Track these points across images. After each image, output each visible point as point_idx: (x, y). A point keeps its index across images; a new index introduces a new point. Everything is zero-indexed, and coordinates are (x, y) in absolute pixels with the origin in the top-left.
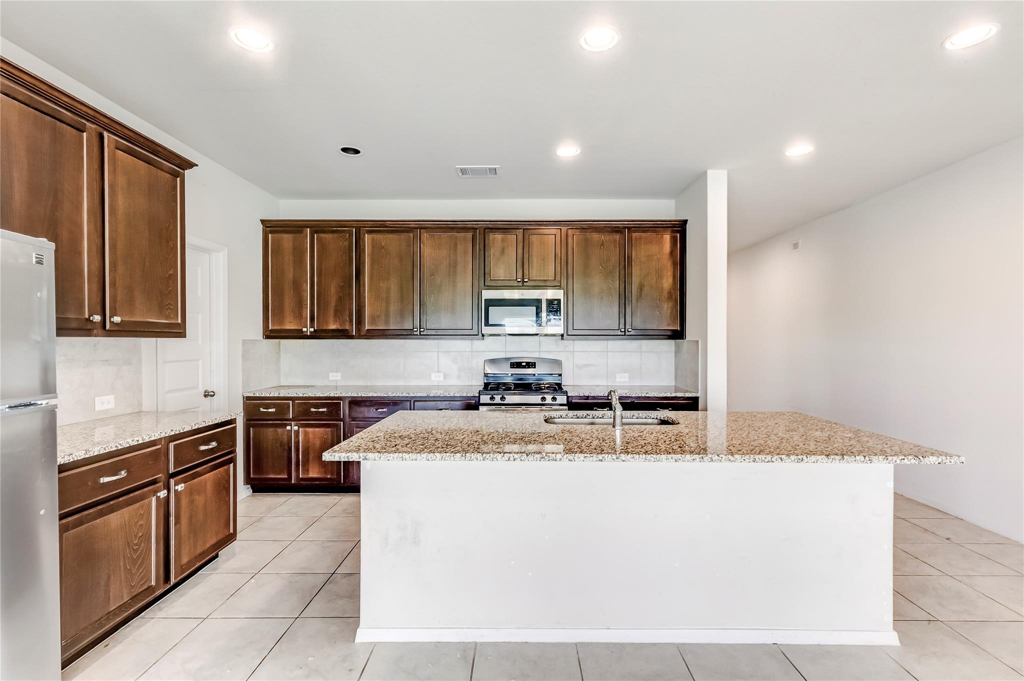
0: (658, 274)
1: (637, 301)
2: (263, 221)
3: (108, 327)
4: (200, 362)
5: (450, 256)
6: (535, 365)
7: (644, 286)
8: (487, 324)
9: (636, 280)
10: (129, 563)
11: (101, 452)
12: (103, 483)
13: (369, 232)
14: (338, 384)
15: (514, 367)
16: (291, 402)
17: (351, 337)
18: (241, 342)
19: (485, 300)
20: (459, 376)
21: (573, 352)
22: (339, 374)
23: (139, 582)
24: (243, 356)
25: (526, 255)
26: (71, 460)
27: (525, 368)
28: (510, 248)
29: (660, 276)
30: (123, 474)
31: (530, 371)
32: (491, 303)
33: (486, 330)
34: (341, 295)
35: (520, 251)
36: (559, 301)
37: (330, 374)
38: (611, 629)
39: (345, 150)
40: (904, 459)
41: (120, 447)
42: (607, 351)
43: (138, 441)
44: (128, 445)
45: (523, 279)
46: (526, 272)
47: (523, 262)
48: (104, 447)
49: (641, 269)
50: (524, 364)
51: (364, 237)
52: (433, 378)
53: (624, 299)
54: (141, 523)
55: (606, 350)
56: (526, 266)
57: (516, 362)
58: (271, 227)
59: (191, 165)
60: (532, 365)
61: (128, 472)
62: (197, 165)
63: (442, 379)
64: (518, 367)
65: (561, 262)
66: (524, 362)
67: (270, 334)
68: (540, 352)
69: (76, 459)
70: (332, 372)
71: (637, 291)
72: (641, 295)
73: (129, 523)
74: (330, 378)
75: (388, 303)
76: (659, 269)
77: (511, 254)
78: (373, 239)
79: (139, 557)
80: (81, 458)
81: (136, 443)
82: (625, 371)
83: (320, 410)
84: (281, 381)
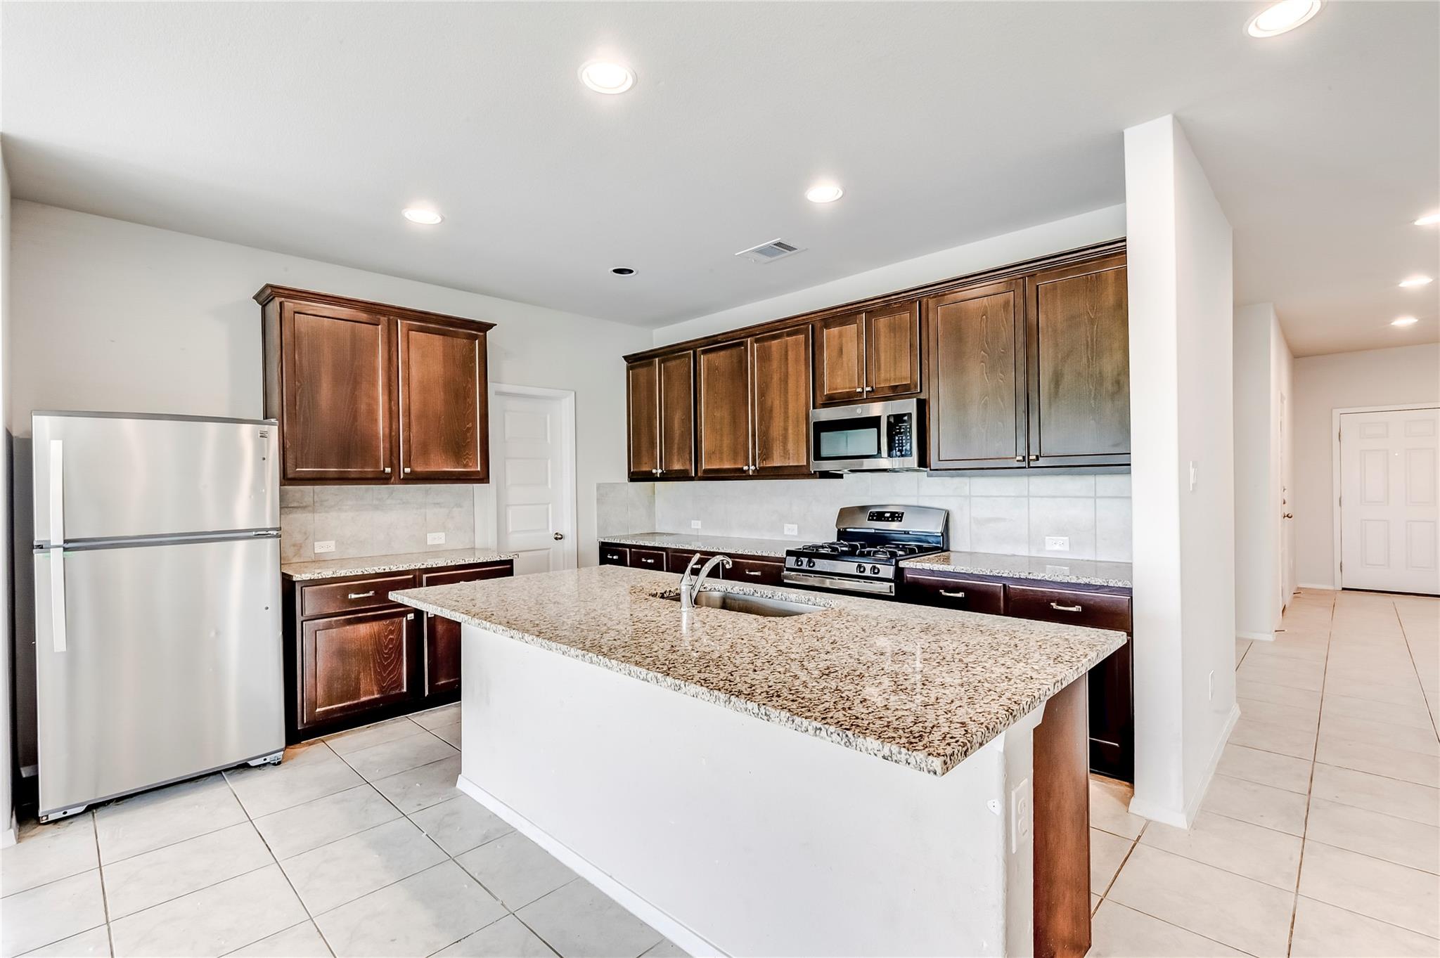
0: (1092, 348)
1: (1049, 406)
2: (625, 358)
3: (402, 477)
4: (550, 505)
5: (781, 368)
6: (901, 517)
7: (1062, 375)
8: (818, 457)
9: (1046, 368)
10: (379, 667)
11: (347, 575)
12: (351, 599)
13: (704, 352)
14: (699, 534)
15: (873, 520)
16: (628, 550)
17: (692, 479)
18: (595, 485)
19: (815, 424)
20: (815, 530)
21: (970, 496)
22: (700, 522)
23: (390, 685)
24: (598, 499)
25: (871, 350)
26: (320, 577)
27: (888, 521)
28: (850, 344)
30: (371, 593)
31: (894, 526)
32: (823, 428)
34: (683, 429)
35: (862, 346)
36: (910, 415)
37: (693, 522)
38: (613, 879)
39: (617, 271)
40: (820, 729)
41: (366, 573)
42: (1028, 496)
43: (384, 569)
44: (374, 572)
45: (865, 387)
46: (870, 376)
48: (351, 570)
49: (1057, 345)
50: (888, 515)
51: (700, 358)
52: (786, 532)
53: (1028, 403)
54: (391, 637)
55: (1026, 493)
56: (870, 368)
57: (877, 512)
58: (635, 361)
59: (490, 326)
60: (898, 517)
61: (376, 593)
62: (496, 325)
63: (796, 532)
64: (877, 520)
65: (920, 354)
66: (888, 512)
67: (636, 476)
68: (916, 496)
69: (324, 577)
70: (694, 520)
71: (1050, 385)
72: (1057, 393)
73: (379, 636)
74: (693, 526)
75: (722, 435)
76: (1092, 340)
77: (852, 353)
78: (708, 360)
79: (389, 664)
80: (330, 576)
81: (383, 571)
82: (1060, 531)
83: (649, 561)
84: (657, 527)
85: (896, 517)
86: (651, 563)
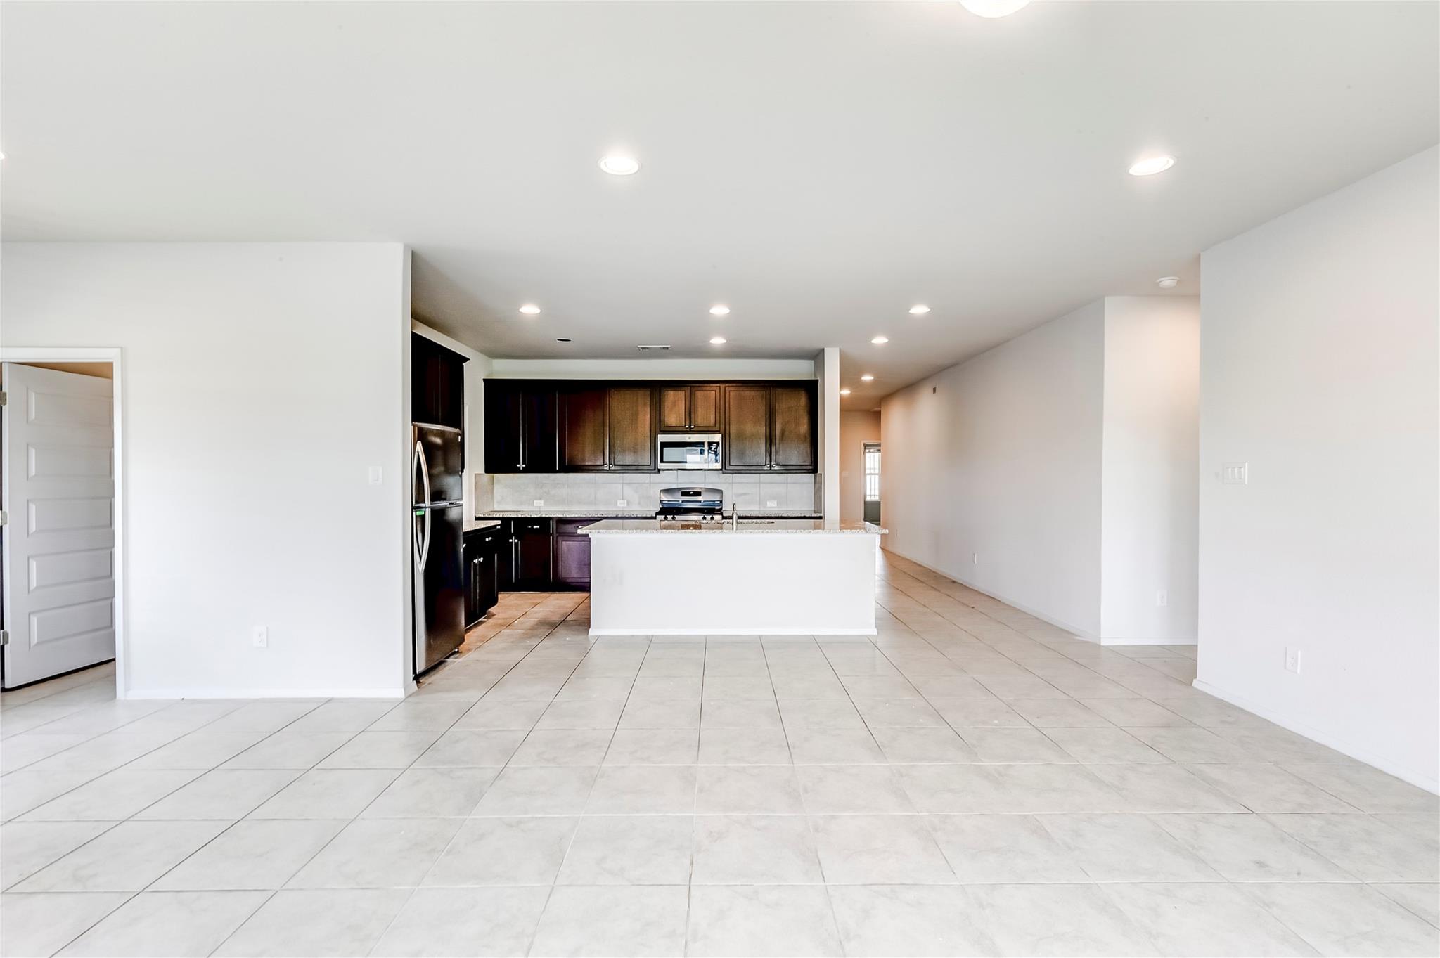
0: (797, 422)
1: (780, 443)
5: (632, 409)
6: (702, 494)
7: (785, 431)
8: (662, 461)
9: (778, 427)
14: (541, 510)
15: (681, 496)
17: (555, 472)
19: (661, 443)
20: (639, 503)
21: (732, 483)
22: (542, 502)
25: (693, 407)
27: (693, 496)
28: (680, 402)
29: (797, 424)
31: (696, 499)
32: (664, 445)
33: (660, 466)
35: (688, 403)
36: (718, 443)
37: (535, 501)
42: (760, 483)
45: (690, 425)
46: (693, 420)
47: (690, 412)
49: (783, 419)
50: (692, 493)
52: (619, 505)
53: (770, 441)
55: (758, 482)
56: (693, 416)
57: (685, 492)
63: (626, 505)
64: (687, 496)
65: (720, 413)
66: (692, 491)
68: (705, 483)
71: (780, 435)
72: (783, 438)
74: (535, 505)
75: (584, 444)
76: (797, 418)
77: (682, 407)
82: (774, 499)
83: (535, 527)
84: (495, 507)
85: (698, 494)
86: (536, 529)
